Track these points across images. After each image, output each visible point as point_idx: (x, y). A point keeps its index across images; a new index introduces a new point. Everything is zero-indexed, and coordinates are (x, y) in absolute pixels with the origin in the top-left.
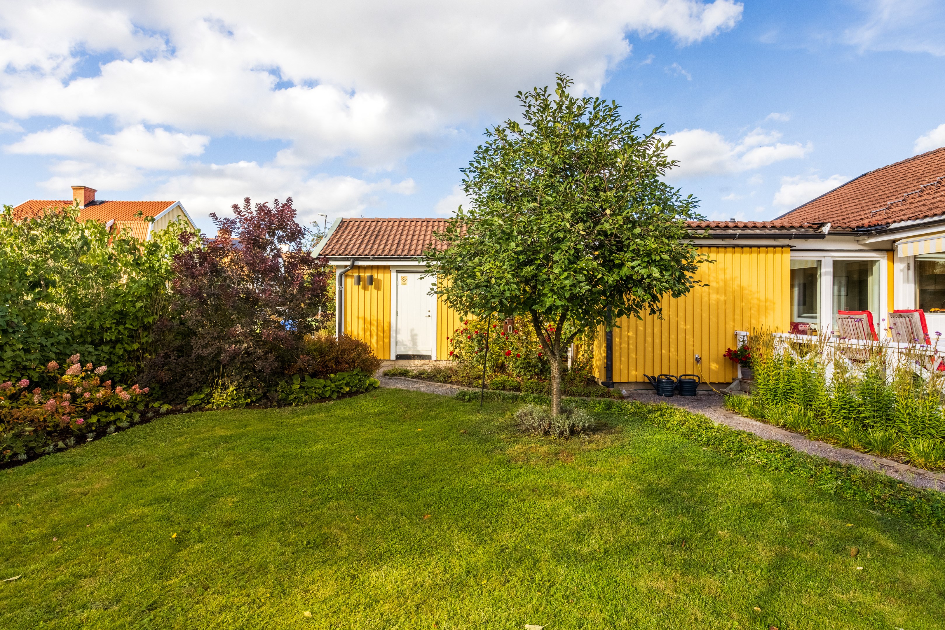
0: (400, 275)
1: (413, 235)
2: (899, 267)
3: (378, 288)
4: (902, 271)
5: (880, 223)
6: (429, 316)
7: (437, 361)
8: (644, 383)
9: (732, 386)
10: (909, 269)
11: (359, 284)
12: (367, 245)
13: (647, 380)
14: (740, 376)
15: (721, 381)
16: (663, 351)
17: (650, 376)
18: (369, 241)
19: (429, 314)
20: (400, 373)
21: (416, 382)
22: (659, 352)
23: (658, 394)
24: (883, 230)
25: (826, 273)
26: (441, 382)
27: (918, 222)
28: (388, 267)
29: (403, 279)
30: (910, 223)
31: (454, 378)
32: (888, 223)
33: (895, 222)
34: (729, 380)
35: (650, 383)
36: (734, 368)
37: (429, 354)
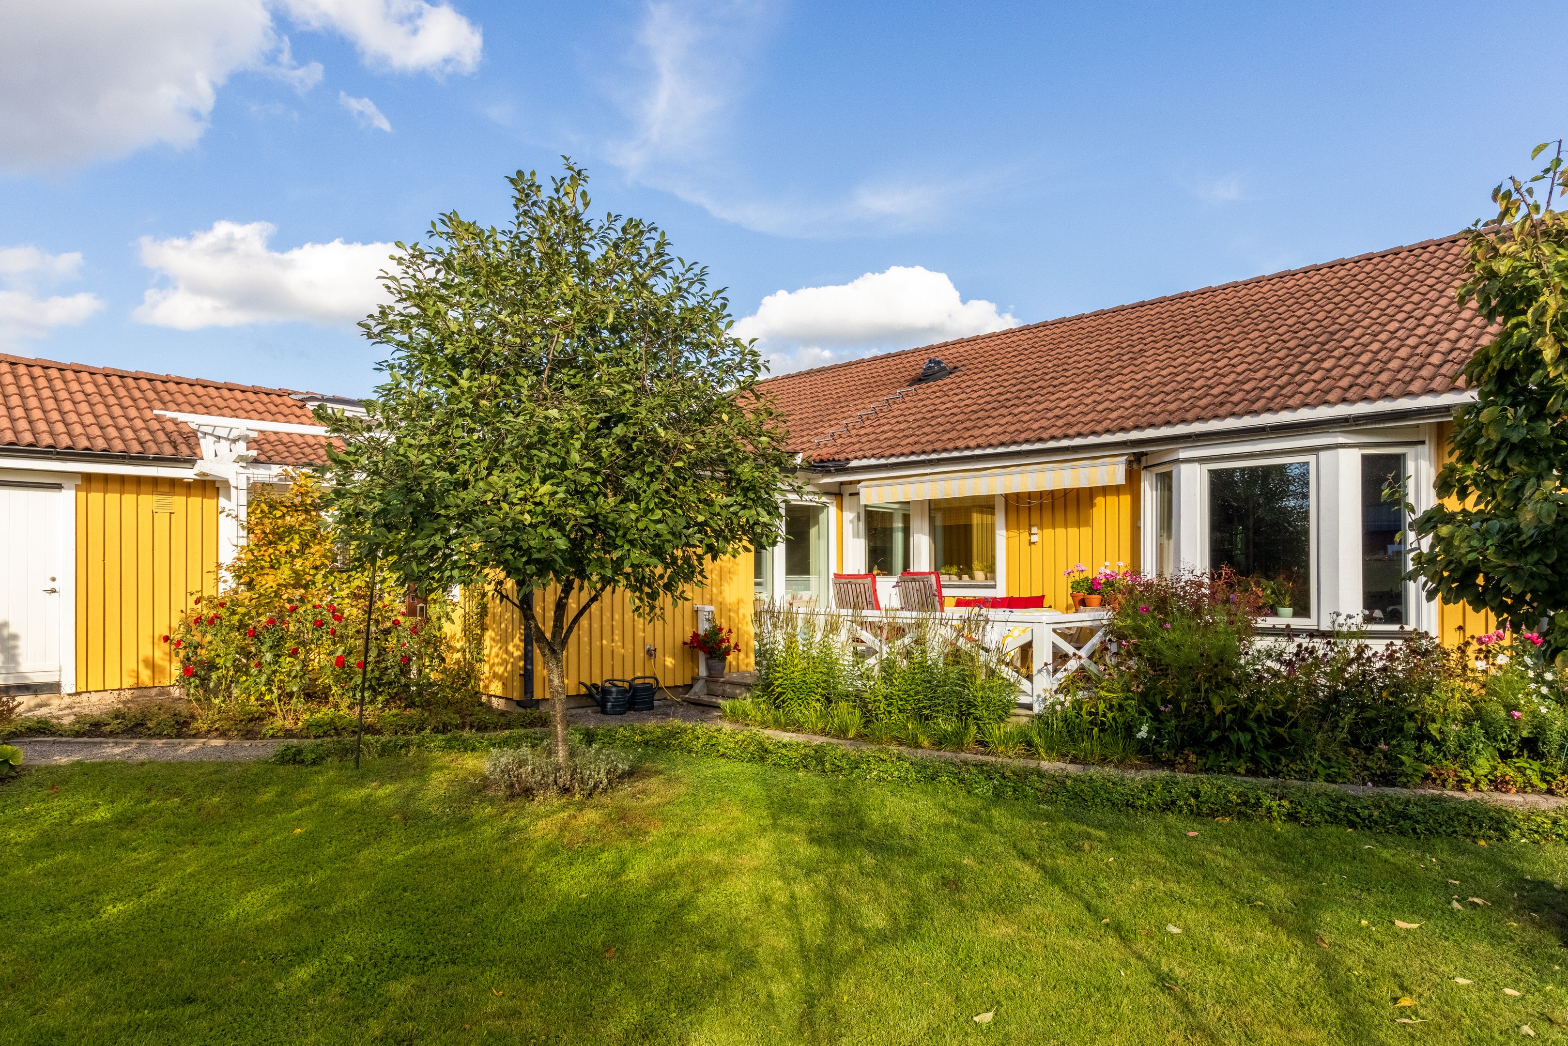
2: (849, 516)
4: (851, 522)
5: (836, 457)
6: (53, 591)
7: (78, 694)
8: (577, 696)
9: (695, 689)
10: (859, 520)
13: (583, 690)
14: (703, 672)
15: (680, 682)
16: (604, 642)
17: (588, 684)
19: (51, 585)
20: (29, 728)
21: (95, 744)
22: (598, 643)
23: (604, 712)
24: (842, 469)
26: (168, 736)
27: (883, 461)
30: (873, 462)
31: (201, 725)
32: (848, 459)
33: (856, 458)
34: (688, 681)
35: (589, 695)
36: (694, 660)
37: (55, 679)
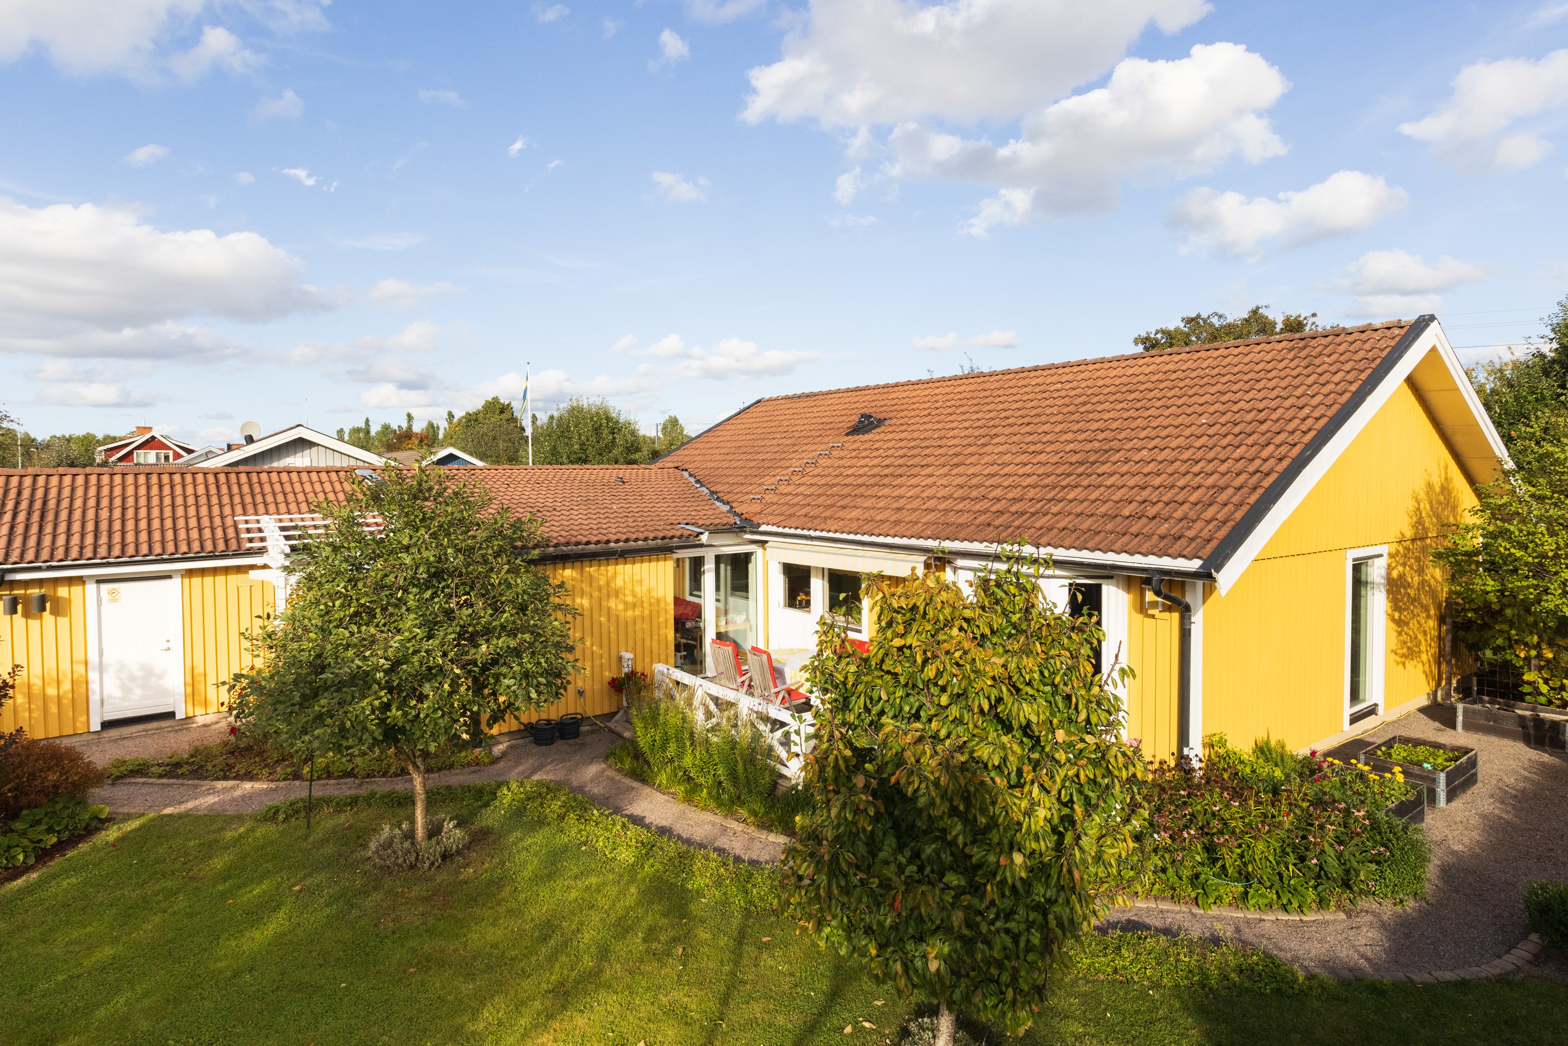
0: (104, 587)
1: (124, 509)
3: (56, 612)
6: (168, 649)
7: (187, 718)
8: (519, 731)
9: (617, 717)
11: (14, 611)
12: (25, 538)
14: (625, 704)
15: (606, 710)
18: (27, 527)
19: (166, 646)
23: (537, 743)
25: (709, 570)
28: (81, 580)
29: (111, 593)
34: (614, 710)
36: (619, 696)
37: (172, 708)
